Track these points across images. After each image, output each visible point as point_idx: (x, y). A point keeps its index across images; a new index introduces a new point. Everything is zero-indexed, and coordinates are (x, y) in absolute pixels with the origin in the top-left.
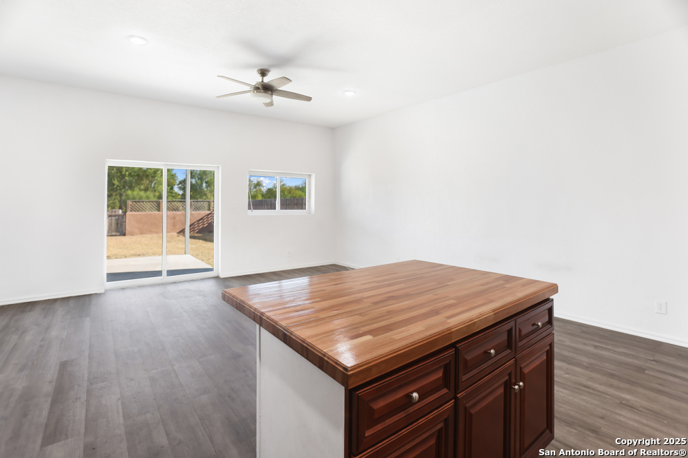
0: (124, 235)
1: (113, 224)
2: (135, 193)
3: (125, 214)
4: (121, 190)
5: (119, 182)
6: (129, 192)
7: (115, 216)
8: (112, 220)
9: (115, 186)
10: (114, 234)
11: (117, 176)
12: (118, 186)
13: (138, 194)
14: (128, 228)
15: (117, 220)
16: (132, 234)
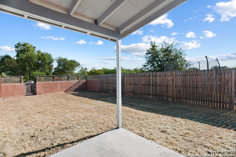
0: (36, 94)
1: (29, 89)
2: (37, 73)
3: (36, 83)
4: (30, 71)
5: (29, 68)
6: (34, 72)
7: (30, 84)
8: (28, 86)
9: (27, 70)
10: (29, 94)
11: (28, 65)
12: (28, 70)
13: (38, 73)
14: (37, 91)
15: (31, 86)
16: (40, 94)
